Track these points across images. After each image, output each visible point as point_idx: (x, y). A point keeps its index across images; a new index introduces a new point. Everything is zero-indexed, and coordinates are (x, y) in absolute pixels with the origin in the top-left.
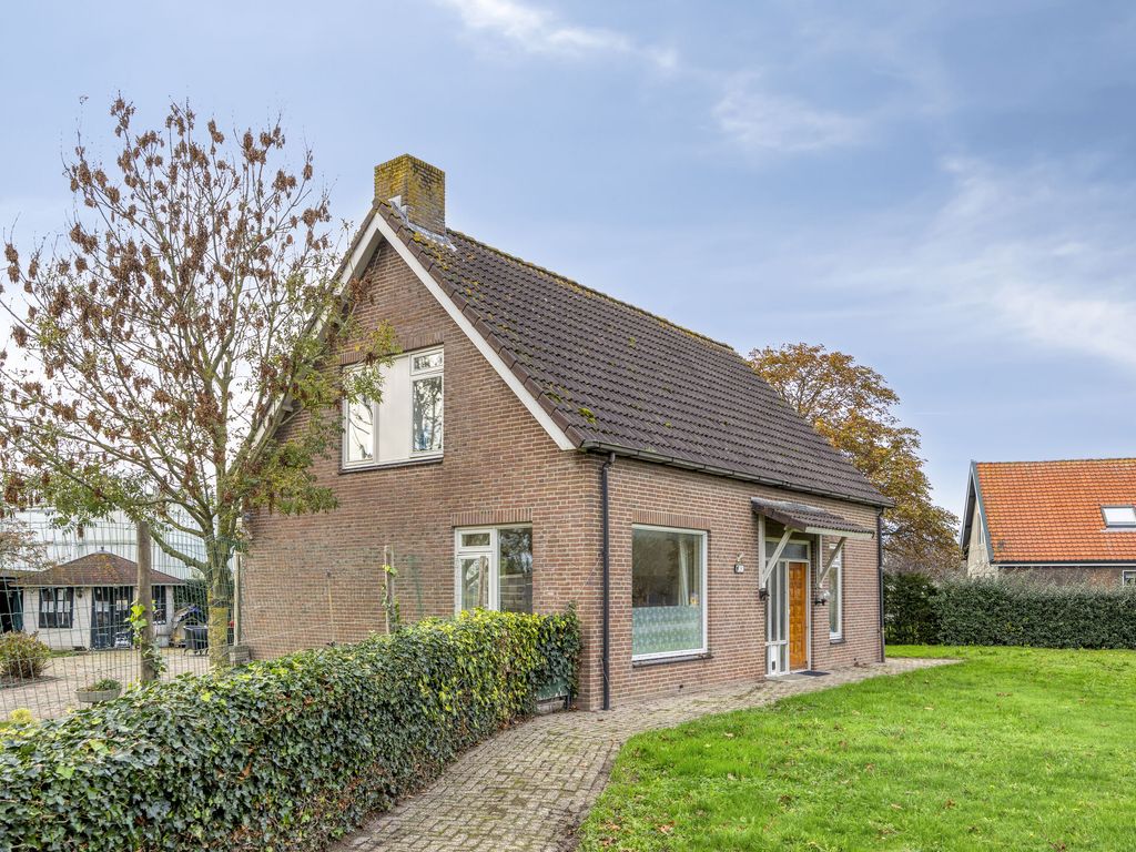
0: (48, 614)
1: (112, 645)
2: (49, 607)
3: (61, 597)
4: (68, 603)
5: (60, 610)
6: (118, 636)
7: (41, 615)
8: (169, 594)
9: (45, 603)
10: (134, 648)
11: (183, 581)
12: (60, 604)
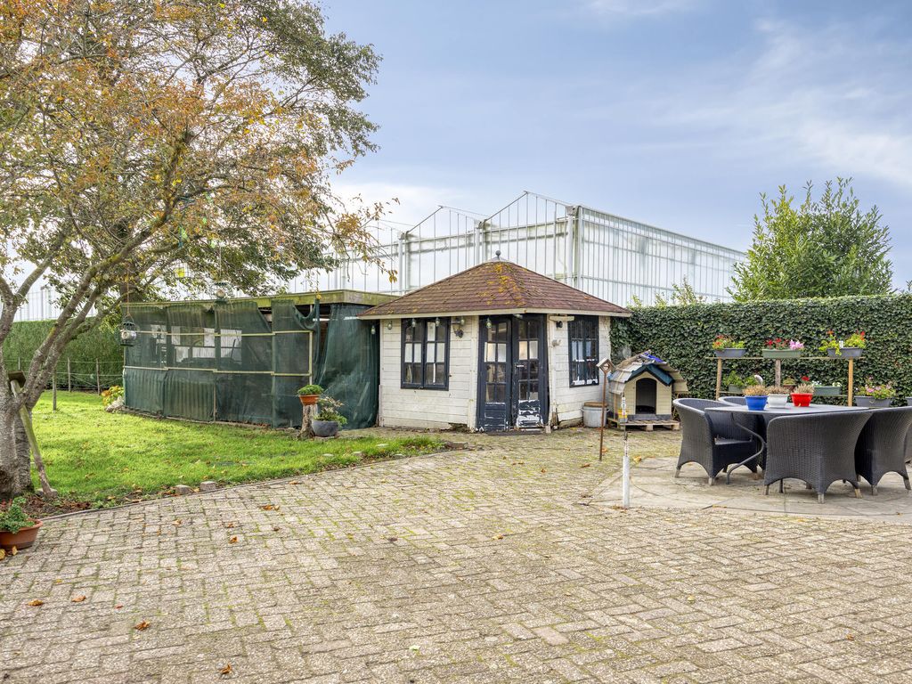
0: (414, 365)
1: (513, 424)
2: (414, 354)
3: (431, 337)
4: (441, 346)
5: (430, 359)
6: (523, 406)
7: (404, 366)
8: (604, 331)
9: (409, 347)
10: (548, 429)
11: (626, 311)
12: (431, 348)
